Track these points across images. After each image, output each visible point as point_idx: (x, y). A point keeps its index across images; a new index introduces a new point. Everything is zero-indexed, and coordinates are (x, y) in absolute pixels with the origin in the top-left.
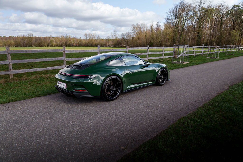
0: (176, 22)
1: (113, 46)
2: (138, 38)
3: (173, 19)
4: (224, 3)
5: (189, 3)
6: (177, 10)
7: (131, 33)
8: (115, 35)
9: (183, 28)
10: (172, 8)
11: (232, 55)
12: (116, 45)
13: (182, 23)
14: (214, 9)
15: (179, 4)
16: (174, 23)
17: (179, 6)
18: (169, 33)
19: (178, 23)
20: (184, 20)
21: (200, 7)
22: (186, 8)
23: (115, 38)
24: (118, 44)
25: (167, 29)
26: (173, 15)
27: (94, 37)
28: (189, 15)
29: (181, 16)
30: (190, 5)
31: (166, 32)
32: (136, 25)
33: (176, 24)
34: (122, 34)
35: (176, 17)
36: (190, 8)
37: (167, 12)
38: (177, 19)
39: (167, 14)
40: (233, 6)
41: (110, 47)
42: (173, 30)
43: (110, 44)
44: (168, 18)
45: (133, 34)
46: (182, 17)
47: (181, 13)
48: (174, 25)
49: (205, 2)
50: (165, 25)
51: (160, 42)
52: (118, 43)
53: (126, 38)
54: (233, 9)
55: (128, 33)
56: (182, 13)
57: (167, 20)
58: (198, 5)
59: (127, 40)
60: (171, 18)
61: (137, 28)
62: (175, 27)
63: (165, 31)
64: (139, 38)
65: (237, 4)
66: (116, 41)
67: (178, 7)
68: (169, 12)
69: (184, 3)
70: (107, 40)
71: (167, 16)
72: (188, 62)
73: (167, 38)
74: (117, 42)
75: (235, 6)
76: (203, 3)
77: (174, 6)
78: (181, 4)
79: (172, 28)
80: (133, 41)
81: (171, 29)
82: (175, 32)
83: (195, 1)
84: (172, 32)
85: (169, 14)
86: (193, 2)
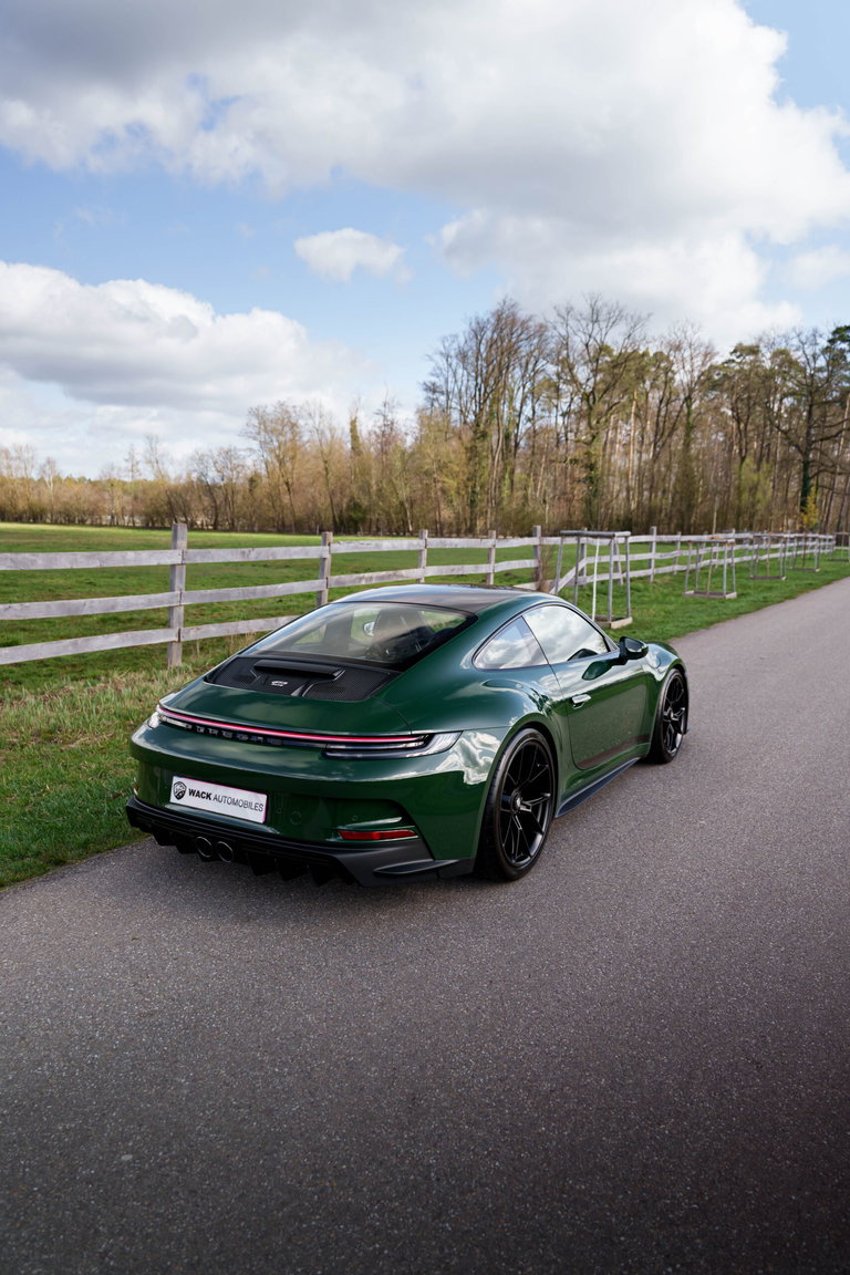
0: (481, 410)
1: (138, 522)
2: (287, 483)
3: (460, 391)
4: (695, 333)
5: (539, 320)
6: (484, 351)
7: (243, 453)
8: (149, 462)
9: (513, 437)
10: (456, 336)
11: (779, 578)
12: (158, 513)
13: (506, 416)
14: (651, 355)
15: (493, 321)
16: (469, 411)
17: (490, 327)
18: (447, 460)
19: (488, 415)
21: (592, 340)
23: (148, 475)
24: (171, 508)
25: (441, 443)
27: (22, 465)
28: (540, 377)
29: (503, 378)
30: (545, 326)
31: (436, 456)
32: (270, 410)
33: (479, 416)
34: (192, 458)
36: (546, 343)
38: (485, 392)
39: (433, 364)
40: (735, 351)
41: (118, 525)
42: (466, 448)
43: (123, 509)
44: (435, 384)
45: (254, 457)
46: (505, 385)
48: (470, 422)
49: (612, 320)
50: (425, 419)
51: (402, 504)
52: (170, 503)
53: (218, 480)
54: (733, 361)
55: (228, 454)
56: (508, 364)
57: (430, 395)
58: (584, 333)
59: (220, 488)
60: (451, 386)
61: (278, 428)
62: (475, 432)
63: (427, 450)
64: (290, 481)
65: (748, 342)
66: (156, 492)
67: (489, 334)
68: (442, 354)
69: (514, 315)
70: (102, 487)
71: (432, 375)
72: (629, 621)
73: (439, 485)
74: (164, 497)
75: (740, 350)
76: (603, 325)
77: (466, 328)
78: (499, 319)
79: (459, 438)
80: (258, 492)
81: (459, 443)
82: (474, 457)
83: (568, 313)
84: (464, 456)
85: (442, 363)
86: (559, 315)
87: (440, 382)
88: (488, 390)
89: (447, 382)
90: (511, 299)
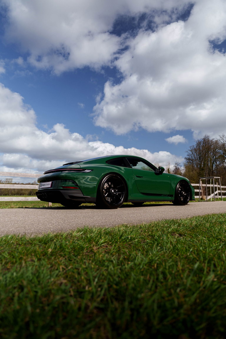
0: (201, 163)
3: (196, 159)
5: (216, 139)
6: (201, 148)
9: (212, 170)
10: (194, 146)
13: (209, 165)
15: (203, 141)
16: (198, 164)
18: (192, 176)
19: (204, 164)
20: (211, 161)
22: (213, 145)
25: (189, 171)
26: (195, 154)
29: (207, 155)
30: (217, 141)
31: (189, 175)
33: (200, 165)
35: (199, 157)
36: (218, 145)
37: (187, 150)
38: (202, 159)
39: (188, 153)
42: (197, 173)
44: (189, 158)
46: (208, 157)
47: (206, 151)
48: (199, 167)
50: (186, 167)
56: (208, 151)
60: (193, 158)
62: (200, 169)
63: (187, 174)
67: (202, 144)
68: (190, 150)
69: (208, 139)
71: (188, 156)
77: (196, 143)
79: (196, 170)
81: (194, 172)
82: (200, 175)
83: (223, 137)
84: (197, 175)
85: (191, 153)
86: (221, 137)
87: (190, 157)
88: (203, 158)
89: (192, 157)
90: (207, 135)
